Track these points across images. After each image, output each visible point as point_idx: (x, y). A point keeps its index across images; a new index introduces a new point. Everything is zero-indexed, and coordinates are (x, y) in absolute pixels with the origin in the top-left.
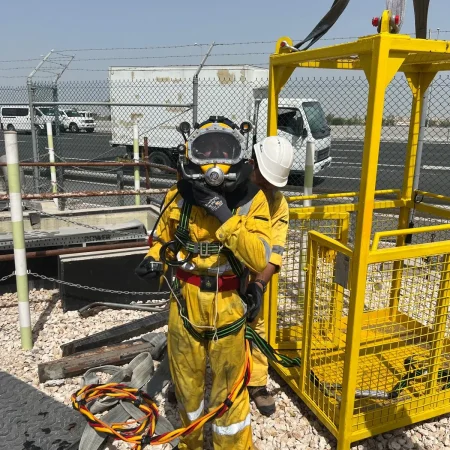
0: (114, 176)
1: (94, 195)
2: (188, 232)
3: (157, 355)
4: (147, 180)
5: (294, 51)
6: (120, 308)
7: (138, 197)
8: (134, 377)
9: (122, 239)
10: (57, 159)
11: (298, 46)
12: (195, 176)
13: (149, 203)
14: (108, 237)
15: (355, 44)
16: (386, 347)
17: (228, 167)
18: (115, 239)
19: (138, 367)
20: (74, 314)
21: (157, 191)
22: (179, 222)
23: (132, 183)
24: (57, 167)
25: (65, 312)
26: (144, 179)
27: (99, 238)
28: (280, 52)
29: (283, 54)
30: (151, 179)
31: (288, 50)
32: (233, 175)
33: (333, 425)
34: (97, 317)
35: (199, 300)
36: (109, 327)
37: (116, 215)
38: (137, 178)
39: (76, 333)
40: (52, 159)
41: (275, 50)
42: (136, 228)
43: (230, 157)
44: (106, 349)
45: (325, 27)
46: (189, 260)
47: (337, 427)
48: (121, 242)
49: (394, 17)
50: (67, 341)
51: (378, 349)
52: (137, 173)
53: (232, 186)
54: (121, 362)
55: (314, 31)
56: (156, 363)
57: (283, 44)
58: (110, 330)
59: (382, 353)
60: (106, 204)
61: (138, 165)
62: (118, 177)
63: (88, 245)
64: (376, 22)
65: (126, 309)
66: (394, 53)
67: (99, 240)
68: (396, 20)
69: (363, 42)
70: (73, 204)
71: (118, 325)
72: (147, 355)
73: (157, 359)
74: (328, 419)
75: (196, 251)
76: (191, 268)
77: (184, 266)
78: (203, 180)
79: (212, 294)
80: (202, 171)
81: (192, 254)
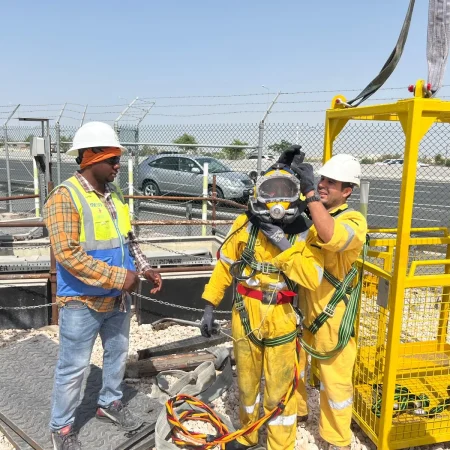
0: (184, 209)
1: (171, 224)
2: (253, 253)
3: (219, 365)
4: (214, 213)
5: (347, 107)
6: (187, 325)
7: (204, 228)
8: (198, 381)
9: (191, 263)
10: (135, 193)
11: (350, 103)
12: (262, 212)
13: (214, 234)
14: (179, 261)
15: (394, 105)
16: (430, 374)
17: (288, 204)
18: (185, 263)
19: (203, 373)
20: (148, 327)
21: (223, 222)
22: (247, 245)
23: (200, 216)
24: (134, 199)
25: (139, 324)
26: (211, 212)
27: (171, 261)
28: (335, 107)
29: (337, 110)
30: (217, 213)
31: (342, 106)
32: (292, 211)
33: (374, 434)
34: (166, 330)
35: (260, 311)
36: (177, 340)
37: (185, 244)
38: (205, 211)
39: (149, 343)
40: (131, 193)
41: (331, 106)
42: (203, 254)
43: (290, 196)
44: (175, 356)
45: (374, 87)
46: (252, 276)
47: (377, 435)
48: (189, 266)
49: (426, 85)
50: (141, 348)
51: (422, 374)
52: (205, 206)
53: (290, 219)
54: (188, 369)
55: (365, 90)
56: (218, 373)
57: (338, 101)
58: (179, 342)
59: (426, 378)
60: (176, 233)
61: (206, 199)
62: (187, 210)
63: (162, 267)
64: (411, 89)
65: (192, 326)
66: (425, 113)
67: (171, 263)
68: (429, 87)
69: (400, 104)
70: (146, 233)
71: (185, 338)
72: (209, 364)
73: (219, 369)
74: (369, 428)
75: (258, 268)
76: (254, 284)
77: (248, 281)
78: (268, 215)
79: (273, 306)
80: (267, 208)
81: (255, 272)
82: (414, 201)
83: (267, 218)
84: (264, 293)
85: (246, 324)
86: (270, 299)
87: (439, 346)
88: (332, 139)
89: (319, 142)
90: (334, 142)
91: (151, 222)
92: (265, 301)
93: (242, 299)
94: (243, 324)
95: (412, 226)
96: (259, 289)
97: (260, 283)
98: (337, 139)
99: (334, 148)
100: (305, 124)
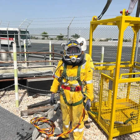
0: (43, 56)
1: (38, 62)
2: (66, 74)
3: (55, 110)
4: (53, 58)
6: (45, 96)
7: (50, 63)
8: (48, 116)
9: (46, 75)
10: (27, 51)
13: (54, 65)
14: (42, 74)
15: (115, 19)
17: (77, 56)
19: (50, 113)
20: (31, 97)
21: (56, 61)
22: (63, 71)
23: (49, 59)
24: (27, 53)
25: (28, 96)
29: (94, 21)
32: (79, 58)
33: (107, 132)
34: (38, 98)
35: (70, 94)
36: (41, 101)
37: (44, 68)
38: (50, 57)
39: (31, 103)
40: (25, 51)
42: (50, 72)
44: (40, 107)
46: (67, 82)
47: (109, 132)
49: (126, 11)
50: (29, 105)
52: (50, 56)
54: (44, 111)
56: (55, 112)
57: (94, 18)
58: (42, 102)
59: (124, 111)
60: (41, 65)
61: (51, 53)
62: (45, 57)
63: (35, 77)
64: (121, 12)
65: (46, 96)
66: (126, 21)
67: (39, 75)
68: (127, 12)
69: (117, 18)
70: (31, 65)
71: (44, 100)
72: (52, 109)
73: (55, 111)
74: (106, 130)
75: (69, 79)
76: (67, 85)
77: (65, 84)
78: (70, 61)
79: (74, 92)
80: (70, 58)
81: (68, 80)
82: (122, 53)
83: (70, 62)
84: (71, 88)
85: (65, 99)
86: (73, 90)
87: (127, 100)
88: (93, 32)
89: (88, 33)
90: (93, 33)
91: (31, 61)
92: (71, 91)
93: (63, 90)
94: (64, 99)
95: (121, 61)
96: (69, 86)
97: (69, 84)
98: (94, 32)
99: (93, 35)
100: (83, 28)
